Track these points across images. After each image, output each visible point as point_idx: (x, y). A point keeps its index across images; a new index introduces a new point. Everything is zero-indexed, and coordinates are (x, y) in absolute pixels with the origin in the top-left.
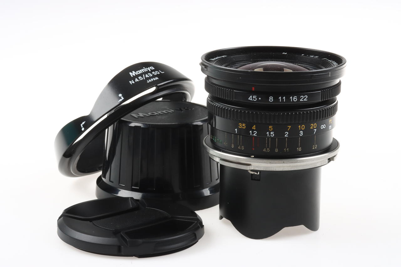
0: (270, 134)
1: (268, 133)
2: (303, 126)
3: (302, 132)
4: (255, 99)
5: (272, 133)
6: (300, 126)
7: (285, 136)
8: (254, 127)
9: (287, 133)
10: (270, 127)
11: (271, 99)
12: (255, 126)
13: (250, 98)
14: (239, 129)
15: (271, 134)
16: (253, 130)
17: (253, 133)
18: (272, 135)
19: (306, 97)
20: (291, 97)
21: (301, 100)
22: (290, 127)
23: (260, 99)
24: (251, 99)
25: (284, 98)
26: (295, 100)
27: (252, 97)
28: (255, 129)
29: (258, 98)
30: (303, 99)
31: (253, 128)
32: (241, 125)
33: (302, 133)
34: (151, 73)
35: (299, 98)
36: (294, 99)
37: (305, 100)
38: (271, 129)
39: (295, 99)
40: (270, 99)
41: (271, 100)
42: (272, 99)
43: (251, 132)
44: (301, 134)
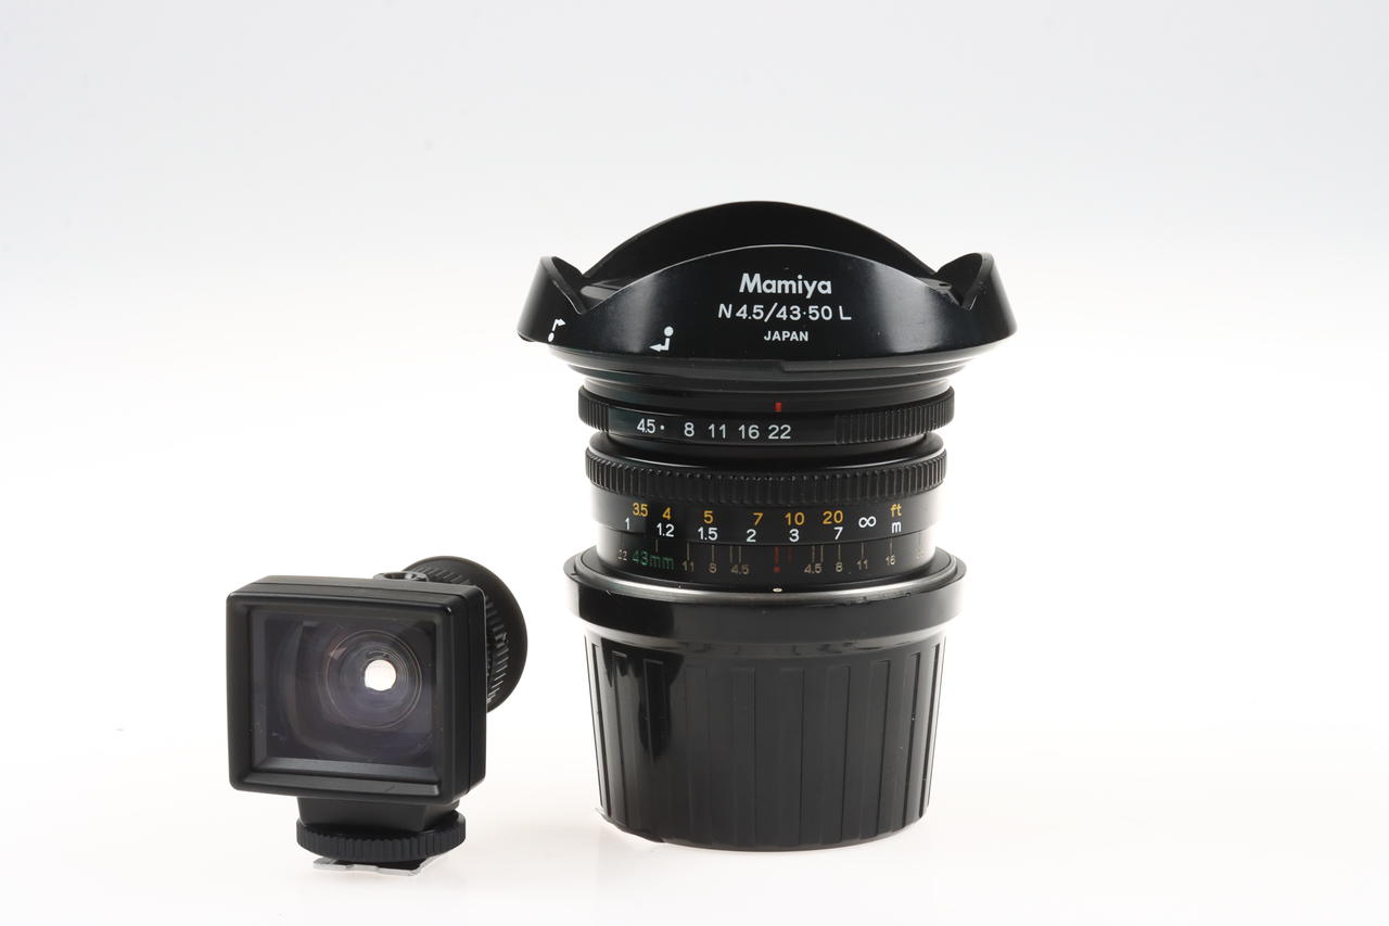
0: (706, 534)
1: (701, 530)
2: (799, 516)
3: (795, 533)
4: (651, 428)
5: (712, 530)
6: (789, 515)
7: (749, 540)
8: (667, 514)
9: (751, 533)
10: (707, 514)
11: (689, 429)
12: (668, 510)
13: (641, 427)
14: (633, 518)
15: (710, 533)
16: (665, 522)
17: (665, 530)
18: (713, 536)
19: (786, 429)
20: (743, 427)
21: (770, 437)
22: (761, 515)
23: (662, 427)
24: (643, 429)
25: (723, 427)
26: (754, 434)
27: (646, 422)
28: (669, 517)
29: (657, 424)
30: (779, 434)
31: (664, 516)
32: (637, 508)
33: (796, 535)
34: (804, 308)
35: (765, 432)
36: (750, 432)
37: (782, 437)
38: (708, 519)
39: (753, 432)
40: (687, 429)
41: (689, 432)
42: (691, 429)
43: (660, 525)
44: (794, 538)
